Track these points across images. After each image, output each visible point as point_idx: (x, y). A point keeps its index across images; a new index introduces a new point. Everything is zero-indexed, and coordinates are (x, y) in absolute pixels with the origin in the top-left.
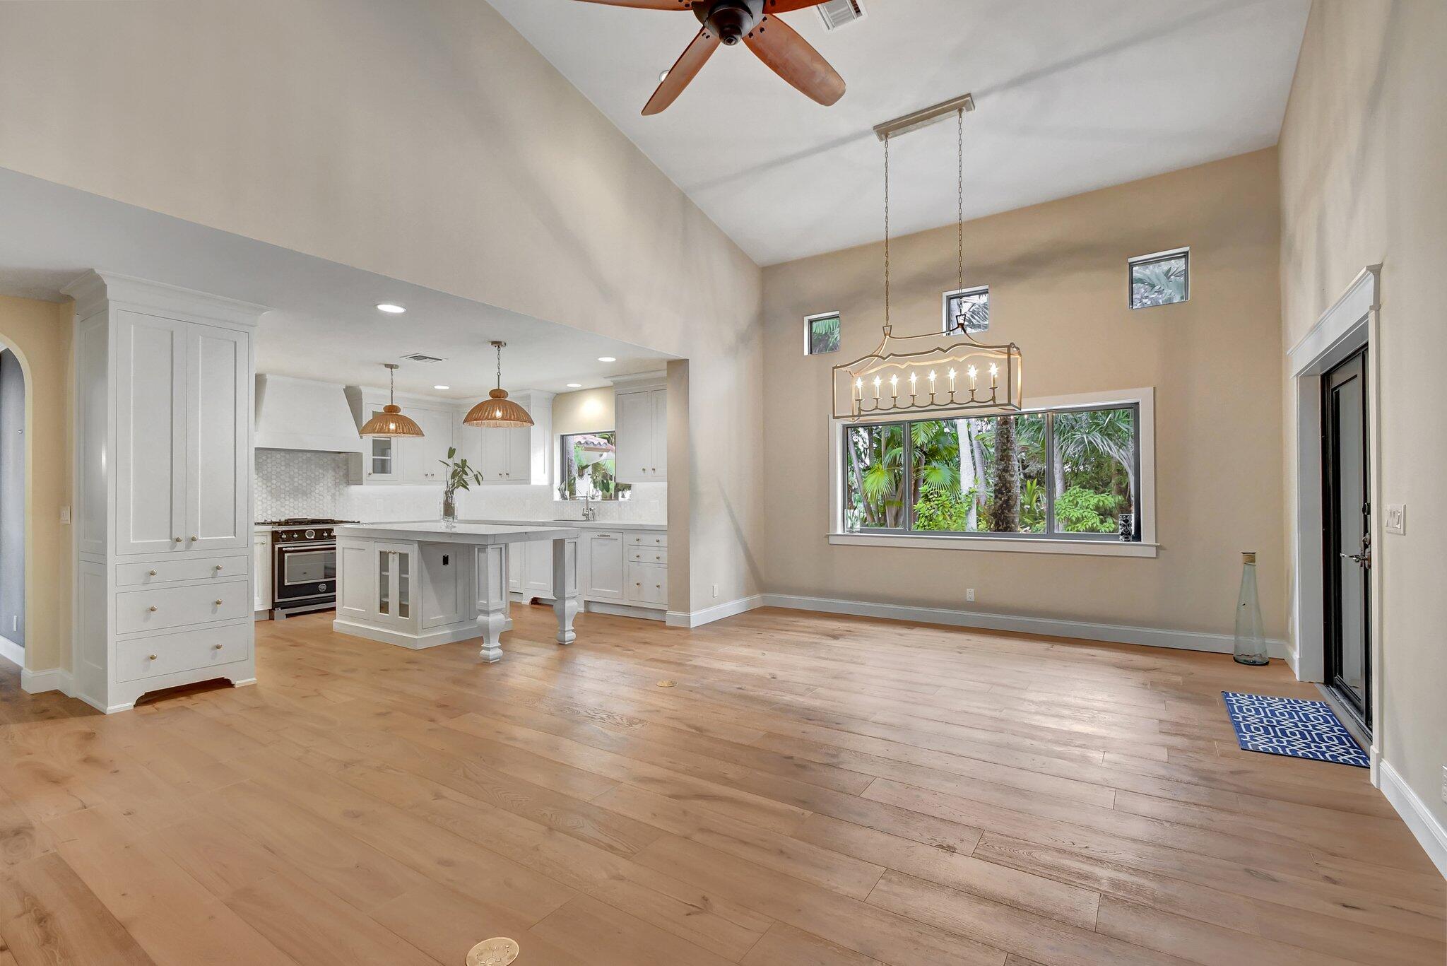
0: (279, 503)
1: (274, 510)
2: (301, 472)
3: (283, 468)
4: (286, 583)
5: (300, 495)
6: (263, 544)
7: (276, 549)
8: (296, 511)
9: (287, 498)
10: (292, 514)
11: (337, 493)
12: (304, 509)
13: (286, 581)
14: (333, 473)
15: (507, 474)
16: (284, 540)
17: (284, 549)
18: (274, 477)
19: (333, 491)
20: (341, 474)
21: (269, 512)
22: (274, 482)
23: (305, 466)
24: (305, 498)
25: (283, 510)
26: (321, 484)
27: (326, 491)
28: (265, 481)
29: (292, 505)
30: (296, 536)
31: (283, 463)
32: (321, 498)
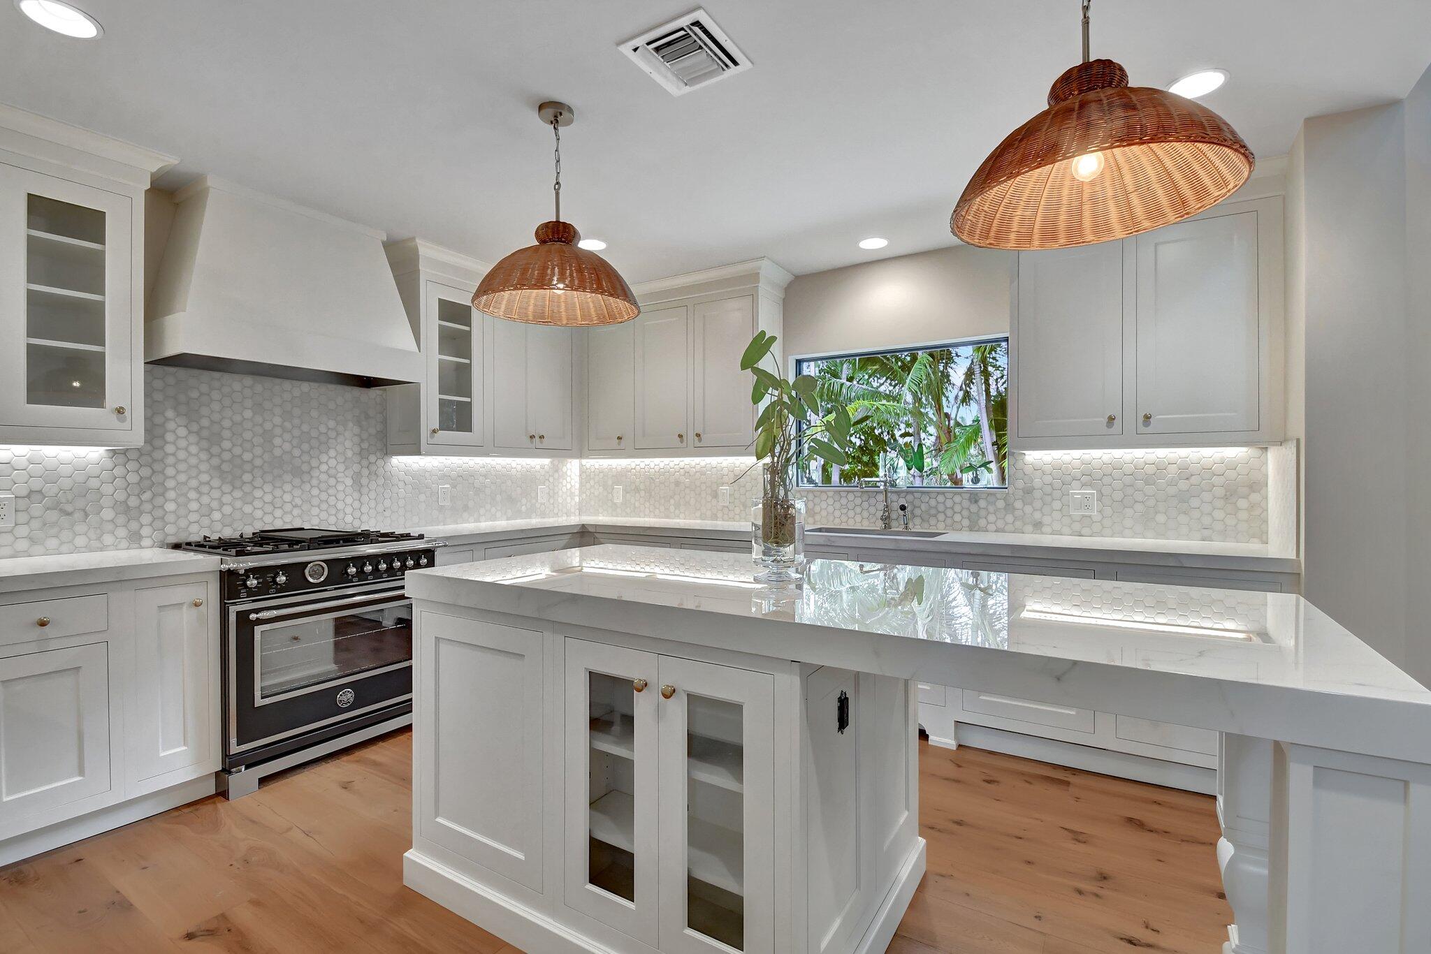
0: (238, 494)
1: (227, 510)
2: (288, 425)
3: (248, 414)
4: (259, 702)
5: (287, 477)
6: (196, 605)
7: (233, 618)
8: (278, 513)
9: (258, 482)
10: (268, 519)
11: (365, 472)
12: (296, 506)
13: (258, 694)
14: (357, 430)
15: (698, 435)
16: (251, 592)
17: (253, 616)
18: (226, 434)
19: (356, 467)
20: (372, 431)
21: (217, 516)
22: (227, 444)
23: (297, 412)
24: (297, 481)
25: (248, 509)
26: (332, 453)
27: (341, 468)
28: (205, 444)
29: (268, 498)
30: (282, 579)
31: (249, 403)
32: (332, 481)
